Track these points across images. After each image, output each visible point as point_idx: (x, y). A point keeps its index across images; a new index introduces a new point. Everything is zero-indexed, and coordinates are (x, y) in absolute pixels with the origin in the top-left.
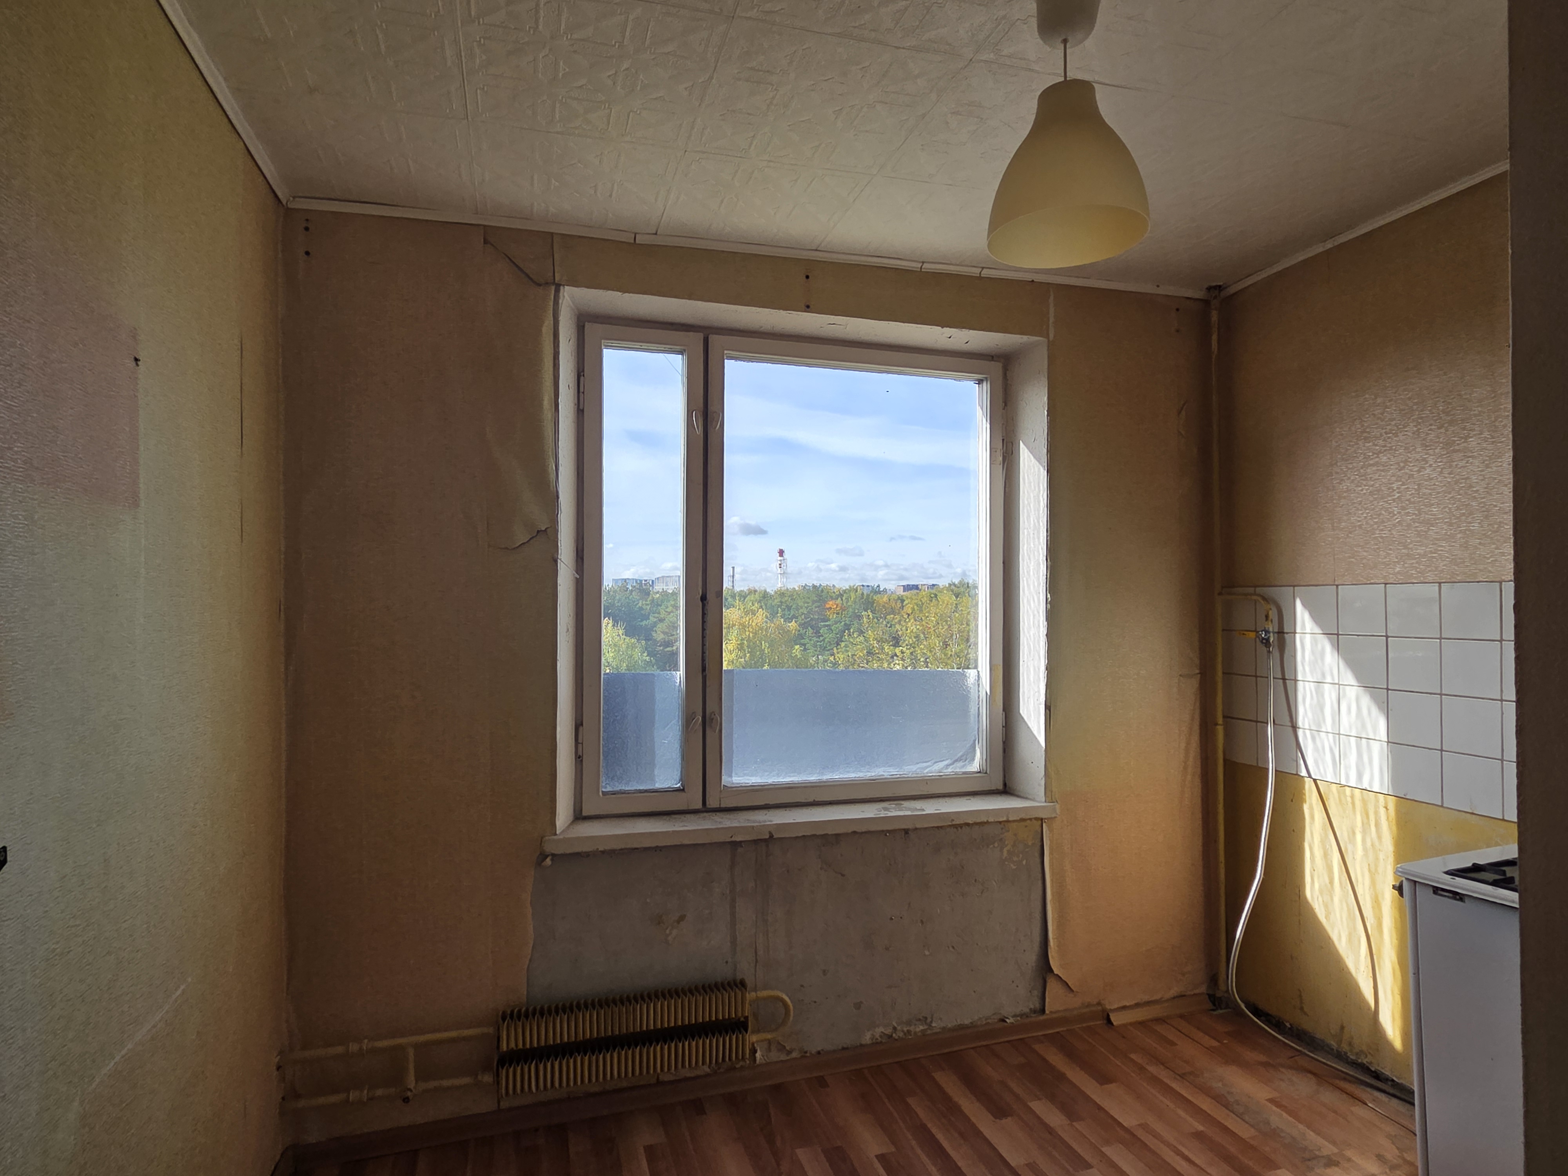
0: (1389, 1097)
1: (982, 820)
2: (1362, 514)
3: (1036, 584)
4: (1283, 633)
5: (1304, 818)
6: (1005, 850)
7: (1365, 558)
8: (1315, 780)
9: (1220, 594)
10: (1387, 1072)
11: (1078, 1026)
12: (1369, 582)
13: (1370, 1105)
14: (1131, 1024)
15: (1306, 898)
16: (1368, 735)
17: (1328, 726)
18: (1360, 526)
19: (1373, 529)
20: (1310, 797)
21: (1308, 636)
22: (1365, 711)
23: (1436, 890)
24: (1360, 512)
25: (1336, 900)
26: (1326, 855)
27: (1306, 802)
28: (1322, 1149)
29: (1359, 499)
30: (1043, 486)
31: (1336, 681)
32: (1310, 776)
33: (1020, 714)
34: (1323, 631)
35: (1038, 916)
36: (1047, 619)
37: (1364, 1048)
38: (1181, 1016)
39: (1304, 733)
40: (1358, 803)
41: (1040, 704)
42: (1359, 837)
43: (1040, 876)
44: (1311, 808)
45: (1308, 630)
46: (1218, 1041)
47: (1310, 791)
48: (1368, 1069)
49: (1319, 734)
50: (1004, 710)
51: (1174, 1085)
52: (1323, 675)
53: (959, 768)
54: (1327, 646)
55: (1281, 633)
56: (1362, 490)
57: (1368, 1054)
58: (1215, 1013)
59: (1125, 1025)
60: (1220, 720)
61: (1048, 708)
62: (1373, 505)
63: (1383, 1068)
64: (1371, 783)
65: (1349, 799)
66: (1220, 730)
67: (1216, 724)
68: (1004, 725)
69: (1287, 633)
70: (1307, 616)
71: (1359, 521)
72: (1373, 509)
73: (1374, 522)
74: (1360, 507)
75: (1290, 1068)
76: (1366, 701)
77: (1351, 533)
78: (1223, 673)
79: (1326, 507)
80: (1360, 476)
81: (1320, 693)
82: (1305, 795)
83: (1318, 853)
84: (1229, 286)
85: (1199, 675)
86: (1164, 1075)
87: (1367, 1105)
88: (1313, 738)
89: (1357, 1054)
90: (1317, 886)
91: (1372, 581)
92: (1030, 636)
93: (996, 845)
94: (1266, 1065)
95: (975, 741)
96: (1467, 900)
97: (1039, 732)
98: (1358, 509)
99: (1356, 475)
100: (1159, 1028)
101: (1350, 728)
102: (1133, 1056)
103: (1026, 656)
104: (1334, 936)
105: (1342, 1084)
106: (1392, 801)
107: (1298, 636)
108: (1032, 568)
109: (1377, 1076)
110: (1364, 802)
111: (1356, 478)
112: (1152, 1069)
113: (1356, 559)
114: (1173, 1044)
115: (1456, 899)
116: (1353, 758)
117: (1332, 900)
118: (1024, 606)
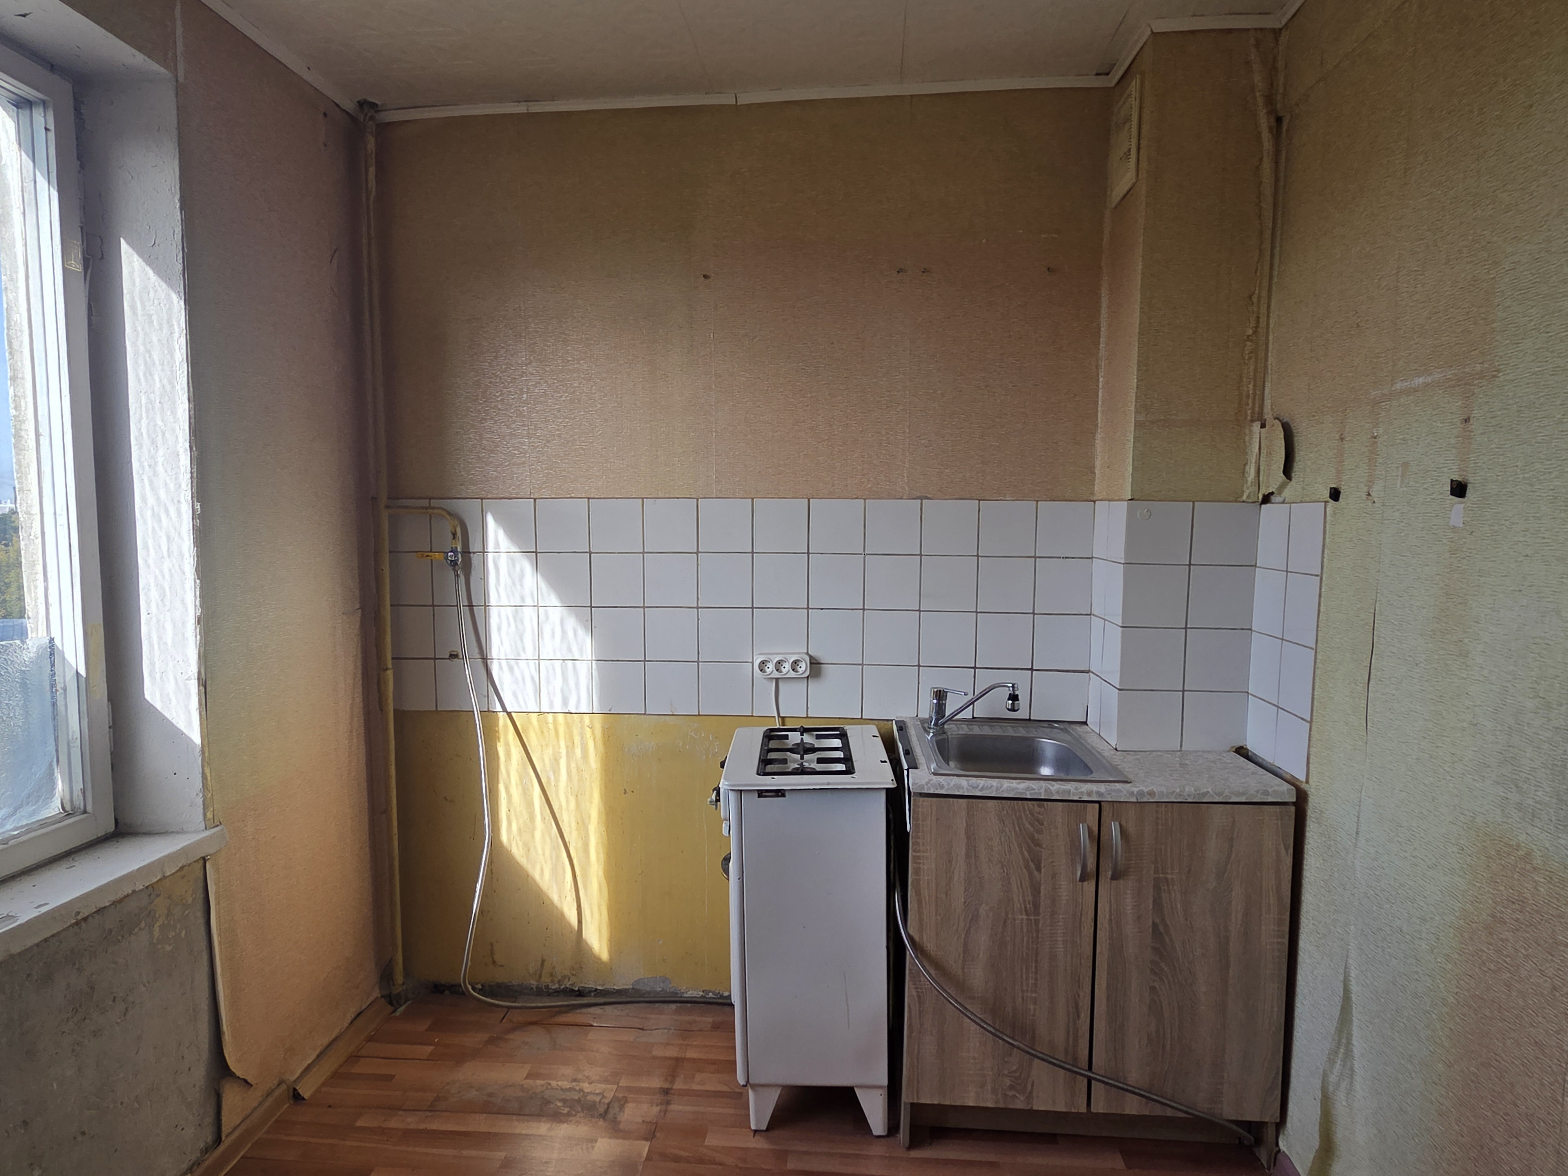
0: (601, 1007)
1: (126, 893)
2: (561, 423)
3: (172, 486)
4: (470, 553)
5: (498, 758)
6: (156, 928)
7: (565, 471)
8: (509, 714)
9: (388, 507)
10: (591, 985)
11: (263, 1131)
12: (569, 496)
13: (595, 1025)
14: (324, 1084)
15: (501, 843)
16: (573, 656)
17: (530, 653)
18: (559, 436)
19: (574, 439)
20: (506, 735)
21: (503, 556)
22: (570, 634)
23: (761, 794)
24: (560, 420)
25: (538, 835)
26: (526, 793)
27: (499, 739)
28: (605, 1094)
29: (557, 407)
30: (179, 325)
31: (536, 604)
32: (504, 709)
33: (145, 699)
34: (520, 549)
35: (204, 1005)
36: (195, 543)
37: (567, 973)
38: (370, 1039)
39: (500, 664)
40: (562, 730)
41: (189, 679)
42: (563, 762)
43: (204, 944)
44: (507, 745)
45: (503, 549)
46: (431, 1045)
47: (506, 726)
48: (572, 990)
49: (517, 663)
50: (110, 699)
51: (435, 1126)
52: (523, 599)
53: (25, 818)
54: (526, 565)
55: (466, 552)
56: (561, 397)
57: (571, 976)
58: (397, 1014)
59: (318, 1091)
60: (390, 665)
61: (203, 683)
62: (573, 414)
63: (586, 983)
64: (578, 703)
65: (551, 726)
66: (390, 673)
67: (387, 669)
68: (111, 724)
69: (474, 553)
70: (501, 533)
71: (558, 430)
72: (574, 418)
73: (575, 432)
74: (558, 414)
75: (513, 1030)
76: (571, 623)
77: (548, 442)
78: (391, 605)
79: (519, 410)
80: (558, 381)
81: (518, 619)
82: (498, 732)
83: (515, 791)
84: (386, 110)
85: (360, 610)
86: (412, 1122)
87: (593, 1026)
88: (511, 669)
89: (559, 982)
90: (514, 827)
91: (573, 495)
92: (162, 572)
93: (143, 924)
94: (491, 1041)
95: (51, 765)
96: (787, 794)
97: (190, 723)
98: (556, 417)
99: (554, 379)
100: (356, 1070)
101: (554, 652)
102: (359, 1123)
103: (153, 605)
104: (537, 876)
105: (562, 1019)
106: (598, 720)
107: (490, 557)
108: (160, 460)
109: (580, 993)
110: (568, 725)
111: (554, 383)
112: (394, 1123)
113: (555, 471)
114: (391, 1077)
115: (778, 796)
116: (558, 683)
117: (533, 837)
118: (145, 522)
